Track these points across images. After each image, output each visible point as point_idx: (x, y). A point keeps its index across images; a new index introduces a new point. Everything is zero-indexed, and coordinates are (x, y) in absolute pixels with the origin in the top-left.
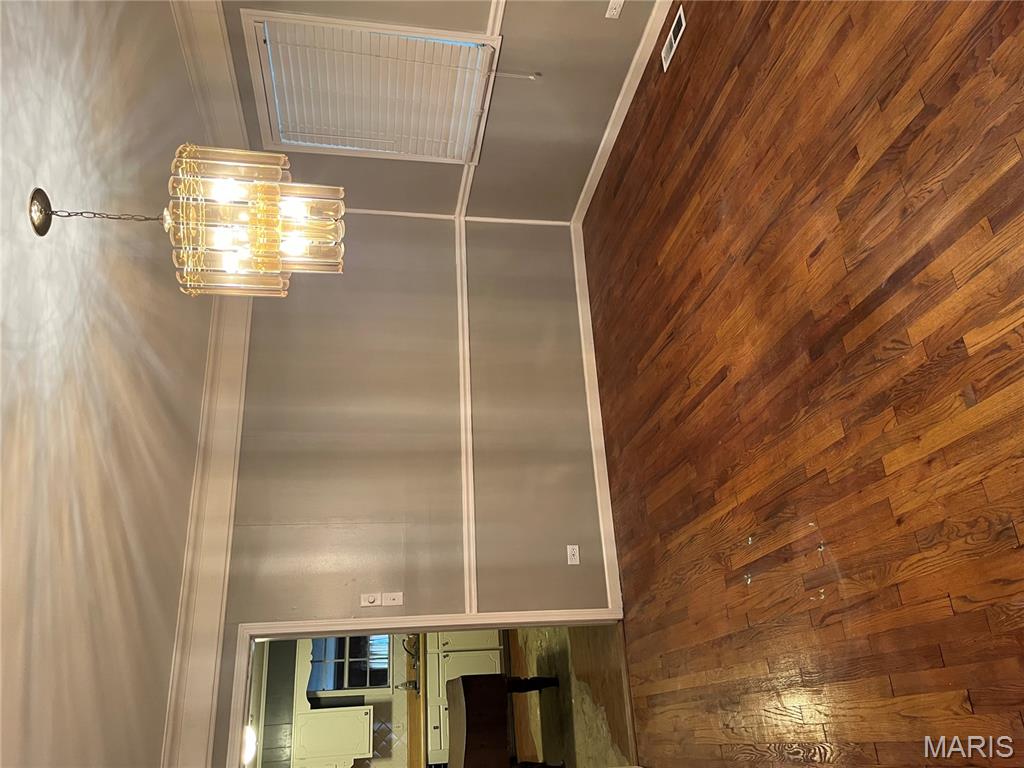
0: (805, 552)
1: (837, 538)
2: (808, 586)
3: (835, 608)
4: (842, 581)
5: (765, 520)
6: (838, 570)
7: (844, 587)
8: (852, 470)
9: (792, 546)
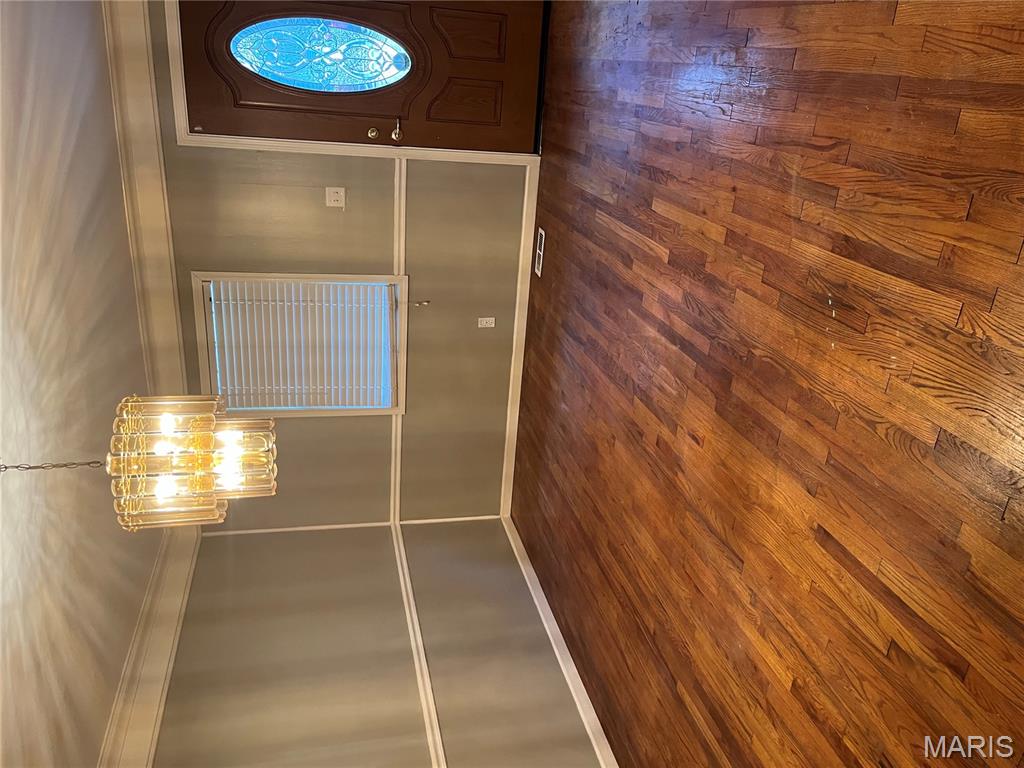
0: (818, 228)
1: (780, 215)
2: (834, 193)
3: (814, 152)
4: (794, 173)
5: (854, 309)
6: (794, 186)
7: (795, 167)
8: (744, 257)
9: (831, 248)
